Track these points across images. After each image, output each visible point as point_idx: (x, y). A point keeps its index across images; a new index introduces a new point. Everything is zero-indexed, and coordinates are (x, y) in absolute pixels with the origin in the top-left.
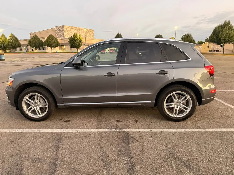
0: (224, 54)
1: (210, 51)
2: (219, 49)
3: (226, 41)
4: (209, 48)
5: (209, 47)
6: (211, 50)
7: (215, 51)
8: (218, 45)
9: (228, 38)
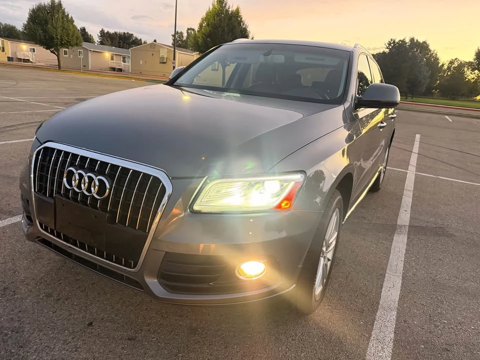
0: (62, 69)
1: (10, 59)
2: (28, 56)
3: (63, 42)
4: (3, 51)
5: (3, 48)
6: (10, 56)
7: (20, 60)
8: (47, 49)
9: (66, 38)
